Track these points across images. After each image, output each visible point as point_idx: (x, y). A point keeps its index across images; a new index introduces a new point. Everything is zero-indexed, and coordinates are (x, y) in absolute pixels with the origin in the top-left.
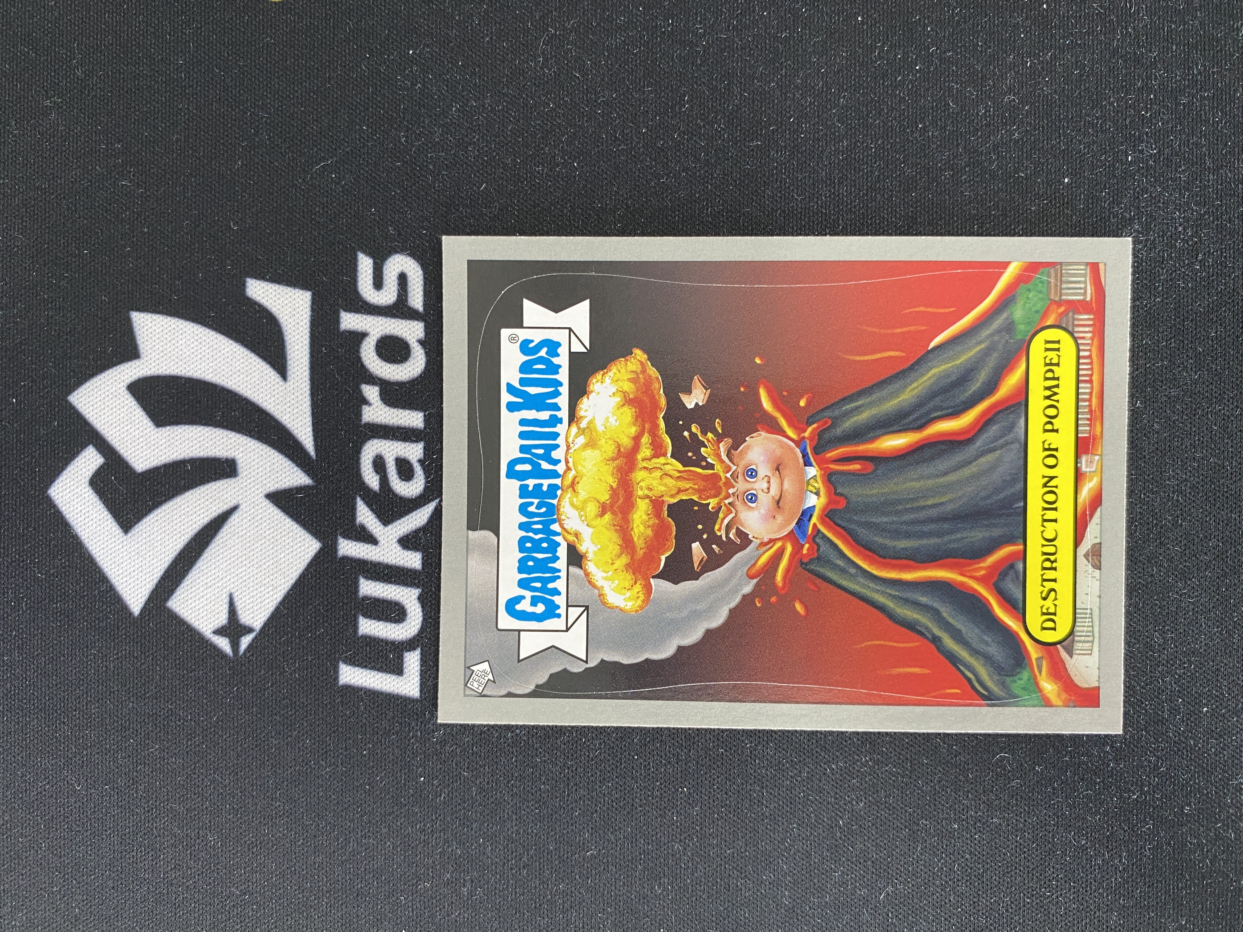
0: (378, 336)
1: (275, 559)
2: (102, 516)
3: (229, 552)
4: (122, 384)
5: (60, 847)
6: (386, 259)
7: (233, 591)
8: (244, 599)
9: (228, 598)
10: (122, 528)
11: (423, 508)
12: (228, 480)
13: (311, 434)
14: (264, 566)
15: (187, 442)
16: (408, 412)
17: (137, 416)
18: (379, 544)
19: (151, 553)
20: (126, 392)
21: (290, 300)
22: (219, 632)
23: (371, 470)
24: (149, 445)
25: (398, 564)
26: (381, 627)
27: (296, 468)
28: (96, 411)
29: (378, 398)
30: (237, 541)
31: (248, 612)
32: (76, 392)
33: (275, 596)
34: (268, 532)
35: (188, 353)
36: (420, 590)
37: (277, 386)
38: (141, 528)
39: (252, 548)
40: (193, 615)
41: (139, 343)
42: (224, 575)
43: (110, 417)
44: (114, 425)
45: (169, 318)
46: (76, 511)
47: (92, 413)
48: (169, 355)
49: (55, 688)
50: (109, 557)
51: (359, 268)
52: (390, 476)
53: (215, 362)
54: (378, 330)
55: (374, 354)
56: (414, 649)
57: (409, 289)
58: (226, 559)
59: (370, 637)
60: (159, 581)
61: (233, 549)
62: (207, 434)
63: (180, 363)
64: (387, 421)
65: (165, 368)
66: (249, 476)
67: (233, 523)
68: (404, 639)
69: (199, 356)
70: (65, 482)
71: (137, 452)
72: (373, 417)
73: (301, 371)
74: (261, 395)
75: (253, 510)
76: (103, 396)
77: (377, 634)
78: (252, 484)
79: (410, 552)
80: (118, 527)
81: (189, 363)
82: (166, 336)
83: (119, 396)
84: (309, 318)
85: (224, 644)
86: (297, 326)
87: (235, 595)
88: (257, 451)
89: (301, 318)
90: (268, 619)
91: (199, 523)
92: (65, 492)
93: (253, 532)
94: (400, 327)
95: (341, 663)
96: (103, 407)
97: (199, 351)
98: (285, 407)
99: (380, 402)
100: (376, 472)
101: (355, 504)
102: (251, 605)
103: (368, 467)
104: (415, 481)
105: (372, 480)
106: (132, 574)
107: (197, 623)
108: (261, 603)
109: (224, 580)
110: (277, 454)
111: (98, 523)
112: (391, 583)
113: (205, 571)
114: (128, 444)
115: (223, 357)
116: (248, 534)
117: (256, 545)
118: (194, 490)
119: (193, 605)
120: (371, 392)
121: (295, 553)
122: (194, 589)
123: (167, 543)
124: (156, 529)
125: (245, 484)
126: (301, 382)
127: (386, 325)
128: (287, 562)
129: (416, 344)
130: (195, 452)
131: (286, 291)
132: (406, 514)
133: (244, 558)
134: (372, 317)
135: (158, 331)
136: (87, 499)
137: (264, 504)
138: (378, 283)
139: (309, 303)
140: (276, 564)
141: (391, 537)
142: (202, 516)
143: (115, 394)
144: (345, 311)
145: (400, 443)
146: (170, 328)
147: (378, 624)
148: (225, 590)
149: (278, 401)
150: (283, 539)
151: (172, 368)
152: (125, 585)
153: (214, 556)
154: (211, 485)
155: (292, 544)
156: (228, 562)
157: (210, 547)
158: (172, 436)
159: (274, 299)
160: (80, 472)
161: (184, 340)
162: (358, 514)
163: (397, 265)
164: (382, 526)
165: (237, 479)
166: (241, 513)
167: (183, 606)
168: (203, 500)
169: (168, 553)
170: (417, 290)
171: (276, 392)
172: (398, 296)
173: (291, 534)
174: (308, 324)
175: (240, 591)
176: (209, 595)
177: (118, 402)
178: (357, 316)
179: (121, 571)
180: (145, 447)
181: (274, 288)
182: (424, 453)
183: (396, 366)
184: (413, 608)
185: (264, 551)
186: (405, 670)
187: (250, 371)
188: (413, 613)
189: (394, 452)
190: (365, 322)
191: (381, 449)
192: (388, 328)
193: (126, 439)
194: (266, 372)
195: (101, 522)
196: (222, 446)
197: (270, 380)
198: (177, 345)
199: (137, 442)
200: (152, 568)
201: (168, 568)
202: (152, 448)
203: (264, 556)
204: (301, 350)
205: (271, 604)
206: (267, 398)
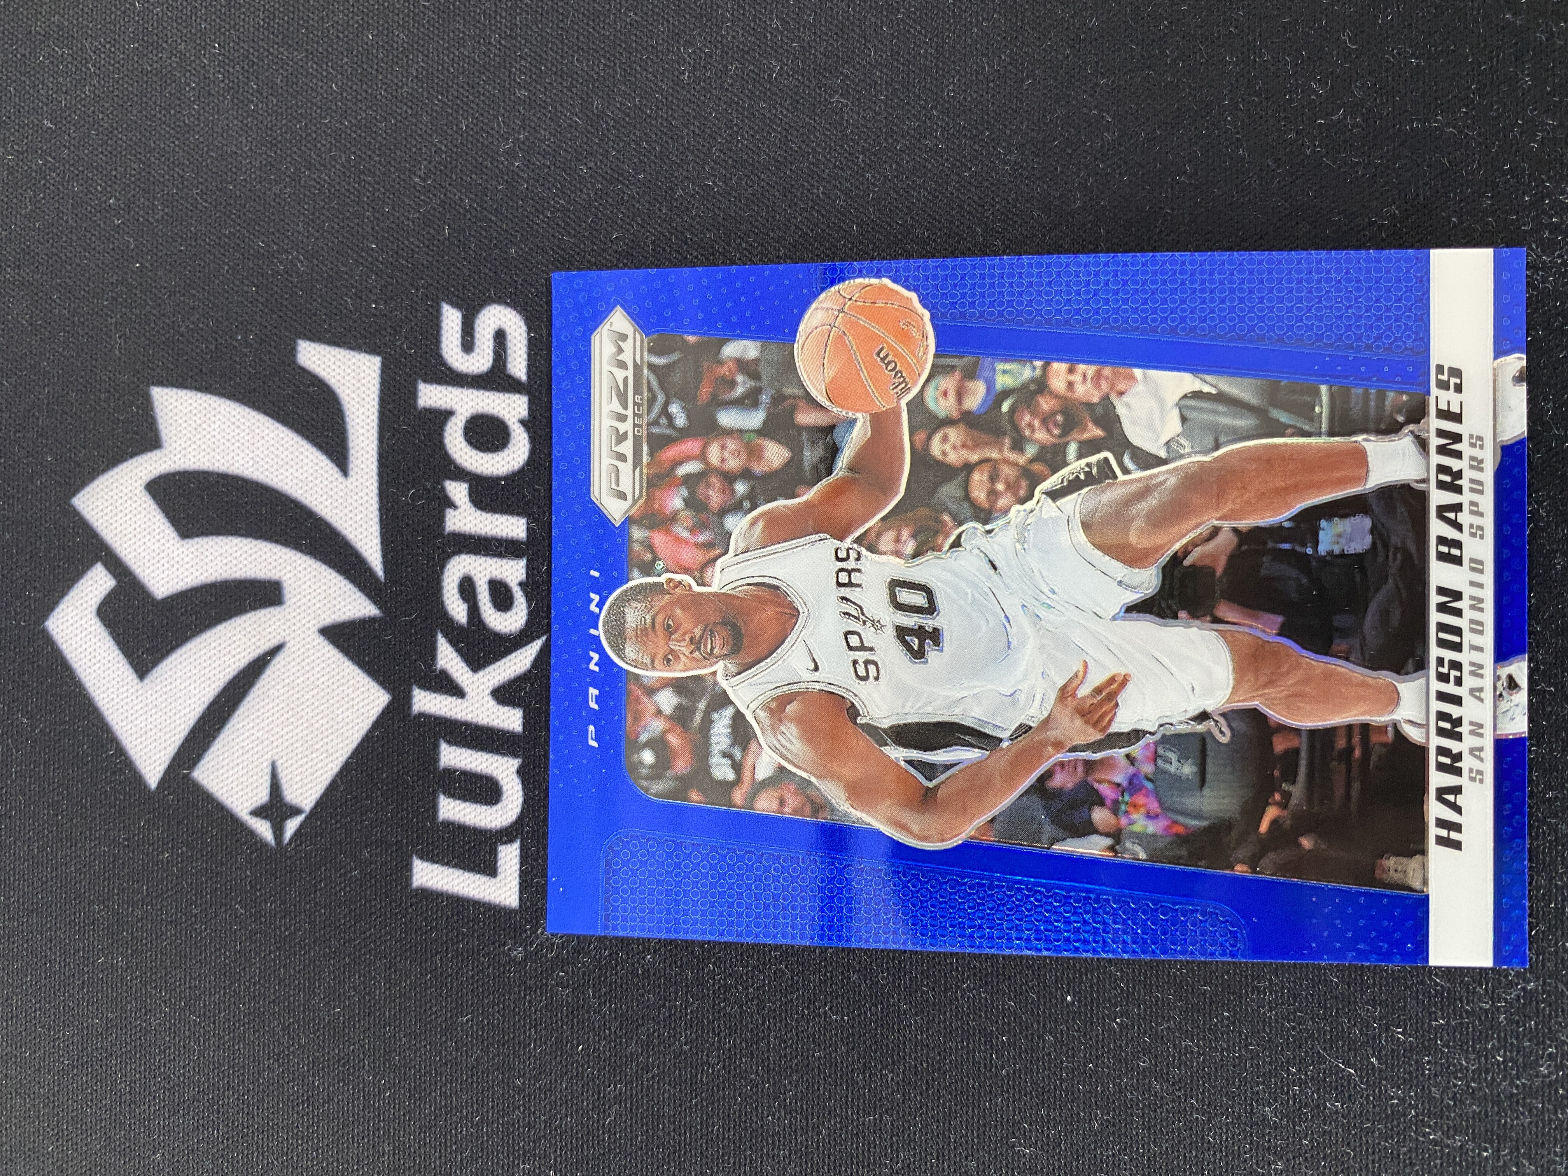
0: (468, 414)
1: (331, 716)
2: (112, 656)
3: (271, 705)
4: (140, 482)
5: (54, 1096)
6: (478, 312)
7: (276, 758)
8: (290, 770)
9: (270, 768)
10: (136, 671)
11: (524, 649)
12: (271, 609)
13: (379, 547)
14: (316, 725)
15: (219, 558)
16: (505, 517)
17: (158, 524)
18: (467, 697)
19: (173, 705)
20: (144, 492)
21: (353, 367)
22: (257, 813)
23: (457, 596)
24: (172, 563)
25: (491, 724)
26: (468, 810)
27: (359, 594)
28: (106, 518)
29: (467, 499)
30: (282, 691)
31: (295, 787)
32: (82, 493)
33: (330, 766)
34: (321, 680)
35: (222, 441)
36: (520, 761)
37: (335, 483)
38: (160, 673)
39: (301, 700)
40: (225, 789)
41: (161, 427)
42: (266, 736)
43: (124, 526)
44: (128, 536)
45: (199, 395)
46: (79, 650)
47: (100, 521)
48: (199, 443)
49: (49, 883)
50: (120, 711)
51: (444, 325)
52: (481, 604)
53: (257, 452)
54: (465, 407)
55: (462, 439)
56: (511, 841)
57: (509, 352)
58: (266, 715)
59: (453, 824)
60: (183, 744)
61: (277, 701)
62: (245, 548)
63: (212, 454)
64: (478, 530)
65: (193, 460)
66: (299, 603)
67: (278, 667)
68: (498, 827)
69: (237, 444)
70: (66, 611)
71: (157, 572)
72: (461, 524)
73: (368, 463)
74: (314, 496)
75: (302, 650)
76: (115, 498)
77: (462, 820)
78: (302, 615)
79: (507, 708)
80: (131, 670)
81: (223, 454)
82: (195, 418)
83: (135, 498)
84: (377, 392)
85: (263, 829)
86: (362, 403)
87: (279, 764)
88: (308, 570)
89: (367, 392)
90: (321, 798)
91: (233, 667)
92: (66, 625)
93: (302, 679)
94: (497, 401)
95: (415, 858)
96: (115, 512)
97: (237, 438)
98: (346, 511)
99: (469, 504)
100: (463, 598)
101: (436, 641)
102: (299, 778)
103: (452, 592)
104: (514, 610)
105: (458, 610)
106: (149, 734)
107: (230, 800)
108: (312, 774)
109: (266, 743)
110: (334, 574)
111: (107, 666)
112: (483, 749)
113: (242, 731)
114: (145, 561)
115: (267, 445)
116: (298, 681)
117: (306, 697)
118: (229, 622)
119: (225, 776)
120: (458, 491)
121: (356, 707)
122: (226, 755)
123: (194, 692)
124: (179, 674)
125: (293, 614)
126: (366, 477)
127: (479, 401)
128: (347, 721)
129: (518, 425)
130: (229, 572)
131: (348, 356)
132: (503, 657)
133: (291, 713)
134: (460, 390)
135: (184, 411)
136: (94, 633)
137: (317, 641)
138: (468, 345)
139: (378, 372)
140: (331, 723)
141: (481, 688)
142: (238, 657)
143: (130, 495)
144: (425, 381)
145: (495, 559)
146: (200, 408)
147: (463, 806)
148: (266, 757)
149: (336, 504)
150: (342, 688)
151: (202, 461)
152: (139, 748)
153: (253, 710)
154: (249, 615)
155: (353, 696)
156: (271, 719)
157: (247, 699)
158: (201, 550)
159: (333, 367)
160: (85, 599)
161: (218, 423)
162: (439, 656)
163: (492, 319)
164: (470, 673)
165: (284, 607)
166: (287, 653)
167: (212, 777)
168: (239, 636)
169: (193, 706)
170: (519, 352)
171: (334, 490)
172: (495, 360)
173: (351, 682)
174: (377, 399)
175: (285, 759)
176: (245, 763)
177: (134, 505)
178: (440, 388)
179: (134, 730)
181: (333, 353)
182: (527, 573)
183: (490, 455)
184: (510, 785)
185: (316, 704)
186: (500, 870)
187: (300, 464)
188: (510, 792)
189: (487, 572)
190: (451, 396)
191: (470, 567)
192: (481, 404)
193: (143, 554)
194: (322, 464)
195: (110, 665)
196: (264, 564)
197: (326, 475)
198: (209, 429)
199: (158, 558)
200: (173, 726)
201: (194, 727)
202: (176, 566)
203: (316, 711)
204: (366, 434)
205: (325, 776)
206: (322, 499)
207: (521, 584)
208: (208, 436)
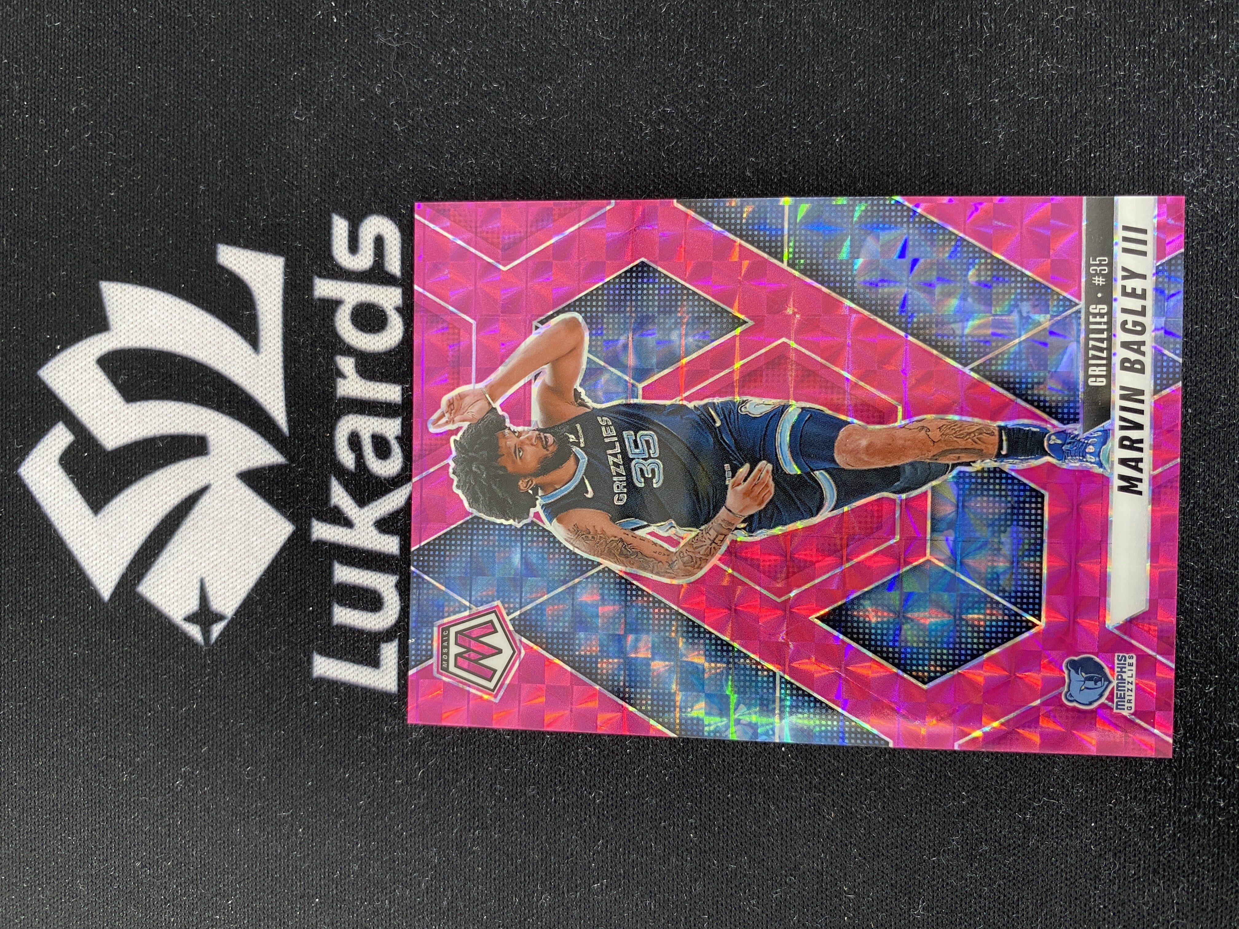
0: (354, 303)
1: (247, 543)
2: (72, 496)
3: (200, 534)
4: (92, 357)
6: (361, 221)
7: (204, 576)
8: (215, 585)
9: (199, 584)
10: (92, 508)
11: (400, 489)
12: (199, 458)
13: (284, 409)
14: (236, 550)
15: (157, 418)
16: (384, 385)
17: (107, 392)
18: (355, 527)
19: (121, 535)
20: (96, 366)
21: (262, 266)
22: (189, 619)
23: (347, 447)
24: (119, 422)
25: (374, 549)
26: (357, 616)
27: (268, 446)
28: (66, 386)
29: (353, 371)
30: (208, 523)
31: (219, 599)
32: (46, 366)
33: (247, 582)
34: (239, 514)
35: (158, 325)
36: (398, 577)
37: (249, 358)
38: (111, 509)
39: (224, 530)
40: (163, 600)
41: (109, 314)
42: (195, 559)
43: (80, 393)
44: (84, 401)
45: (139, 288)
46: (45, 491)
47: (61, 389)
48: (139, 326)
49: (25, 676)
50: (79, 539)
51: (334, 232)
52: (365, 454)
53: (185, 334)
54: (352, 297)
55: (349, 323)
56: (392, 640)
57: (386, 253)
58: (196, 542)
59: (345, 627)
60: (130, 565)
61: (204, 531)
62: (178, 410)
63: (151, 335)
64: (363, 395)
65: (135, 340)
66: (221, 454)
67: (204, 504)
68: (381, 629)
69: (170, 328)
70: (34, 461)
71: (108, 429)
72: (349, 391)
73: (274, 342)
74: (233, 369)
75: (224, 491)
76: (72, 371)
77: (352, 623)
78: (224, 463)
79: (387, 536)
80: (87, 507)
81: (158, 335)
82: (135, 307)
83: (89, 371)
84: (282, 286)
85: (194, 631)
86: (270, 294)
87: (207, 580)
88: (228, 427)
89: (273, 286)
90: (240, 607)
91: (169, 504)
92: (34, 472)
93: (224, 514)
94: (377, 293)
95: (315, 654)
96: (73, 381)
97: (170, 322)
98: (257, 381)
99: (355, 375)
100: (352, 449)
101: (330, 483)
102: (223, 591)
103: (343, 444)
104: (392, 459)
105: (347, 458)
106: (102, 558)
107: (167, 609)
108: (233, 588)
109: (195, 564)
110: (249, 430)
111: (68, 503)
112: (367, 568)
113: (176, 555)
114: (98, 420)
115: (194, 328)
116: (220, 516)
117: (227, 528)
118: (165, 469)
119: (164, 590)
120: (346, 364)
121: (267, 536)
122: (164, 574)
123: (137, 524)
124: (126, 510)
125: (216, 462)
126: (273, 353)
127: (363, 292)
128: (260, 546)
129: (394, 312)
130: (165, 429)
131: (258, 257)
132: (383, 495)
133: (215, 541)
134: (347, 284)
135: (127, 301)
136: (57, 478)
137: (236, 484)
138: (354, 246)
139: (282, 270)
140: (248, 548)
141: (366, 520)
142: (172, 496)
143: (84, 368)
144: (320, 276)
145: (376, 418)
146: (139, 299)
147: (353, 613)
148: (196, 575)
149: (250, 375)
150: (255, 521)
151: (142, 341)
152: (94, 568)
154: (181, 463)
155: (264, 527)
156: (199, 545)
157: (181, 530)
158: (142, 412)
159: (247, 266)
160: (50, 451)
161: (154, 311)
162: (333, 495)
163: (373, 227)
164: (358, 508)
165: (209, 456)
166: (212, 493)
167: (153, 591)
168: (173, 480)
169: (137, 536)
170: (394, 254)
171: (248, 364)
172: (375, 260)
173: (263, 516)
174: (281, 292)
175: (211, 576)
176: (179, 580)
177: (88, 377)
178: (332, 282)
179: (90, 554)
180: (115, 424)
181: (246, 254)
182: (402, 429)
183: (372, 336)
184: (390, 596)
185: (235, 533)
186: (382, 663)
187: (221, 343)
188: (390, 602)
189: (370, 429)
190: (340, 289)
191: (357, 425)
192: (364, 295)
193: (96, 415)
194: (237, 344)
195: (71, 503)
196: (193, 423)
197: (241, 352)
198: (147, 316)
199: (107, 418)
200: (122, 551)
201: (139, 551)
202: (122, 425)
203: (235, 539)
204: (274, 319)
205: (243, 590)
206: (239, 371)
207: (397, 438)
208: (147, 321)
